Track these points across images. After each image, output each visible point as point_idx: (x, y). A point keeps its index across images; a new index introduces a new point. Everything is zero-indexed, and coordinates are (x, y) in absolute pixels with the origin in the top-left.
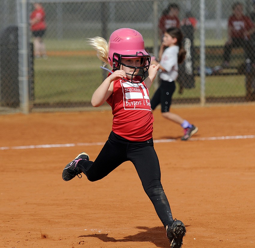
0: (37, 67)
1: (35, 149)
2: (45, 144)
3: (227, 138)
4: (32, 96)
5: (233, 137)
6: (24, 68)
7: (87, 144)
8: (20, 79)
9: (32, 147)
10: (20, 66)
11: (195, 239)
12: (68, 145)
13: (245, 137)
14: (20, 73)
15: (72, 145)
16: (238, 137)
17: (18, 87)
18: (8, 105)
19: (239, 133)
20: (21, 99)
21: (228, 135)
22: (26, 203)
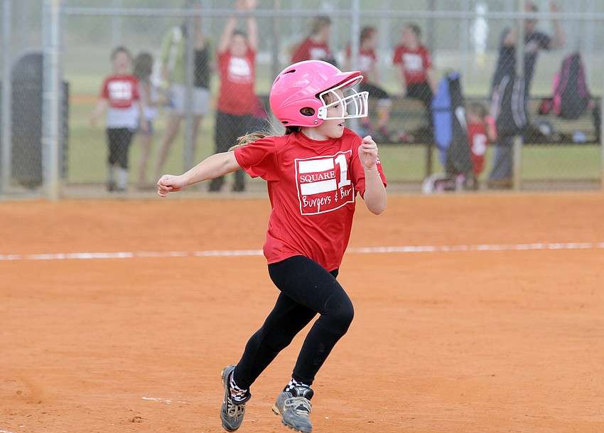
0: (74, 123)
1: (66, 259)
2: (84, 252)
3: (390, 250)
4: (64, 170)
5: (398, 249)
6: (52, 123)
7: (153, 255)
8: (45, 141)
9: (61, 256)
10: (44, 119)
11: (327, 418)
12: (121, 255)
13: (420, 249)
14: (44, 131)
15: (129, 255)
16: (408, 249)
17: (40, 155)
18: (23, 183)
19: (409, 243)
20: (45, 174)
21: (392, 245)
22: (46, 351)
